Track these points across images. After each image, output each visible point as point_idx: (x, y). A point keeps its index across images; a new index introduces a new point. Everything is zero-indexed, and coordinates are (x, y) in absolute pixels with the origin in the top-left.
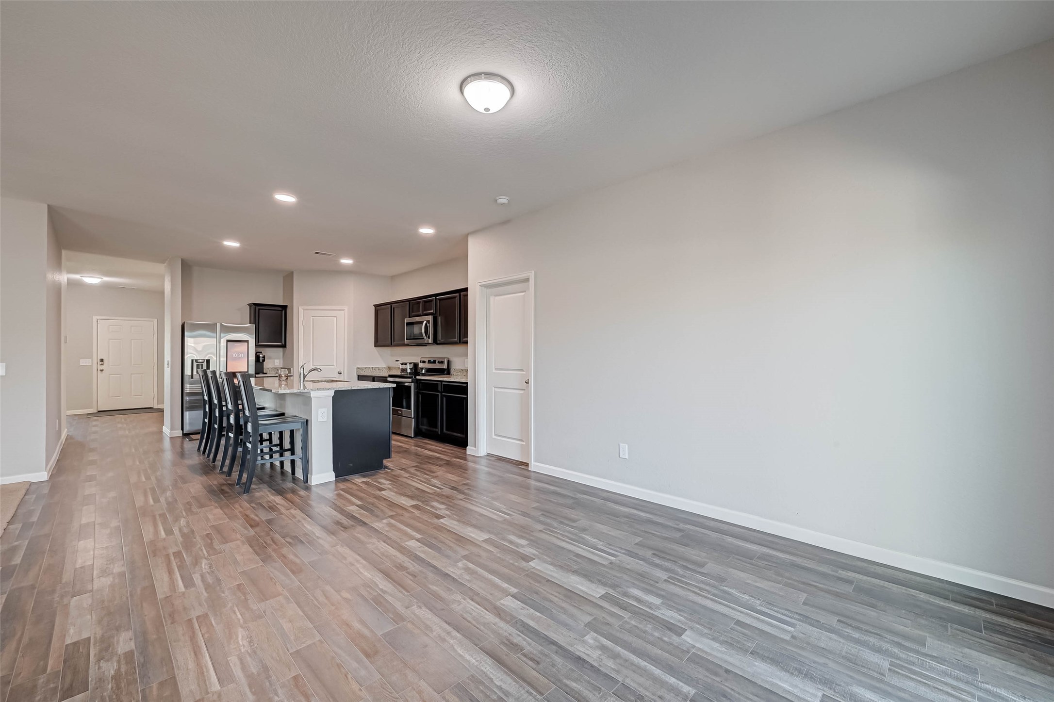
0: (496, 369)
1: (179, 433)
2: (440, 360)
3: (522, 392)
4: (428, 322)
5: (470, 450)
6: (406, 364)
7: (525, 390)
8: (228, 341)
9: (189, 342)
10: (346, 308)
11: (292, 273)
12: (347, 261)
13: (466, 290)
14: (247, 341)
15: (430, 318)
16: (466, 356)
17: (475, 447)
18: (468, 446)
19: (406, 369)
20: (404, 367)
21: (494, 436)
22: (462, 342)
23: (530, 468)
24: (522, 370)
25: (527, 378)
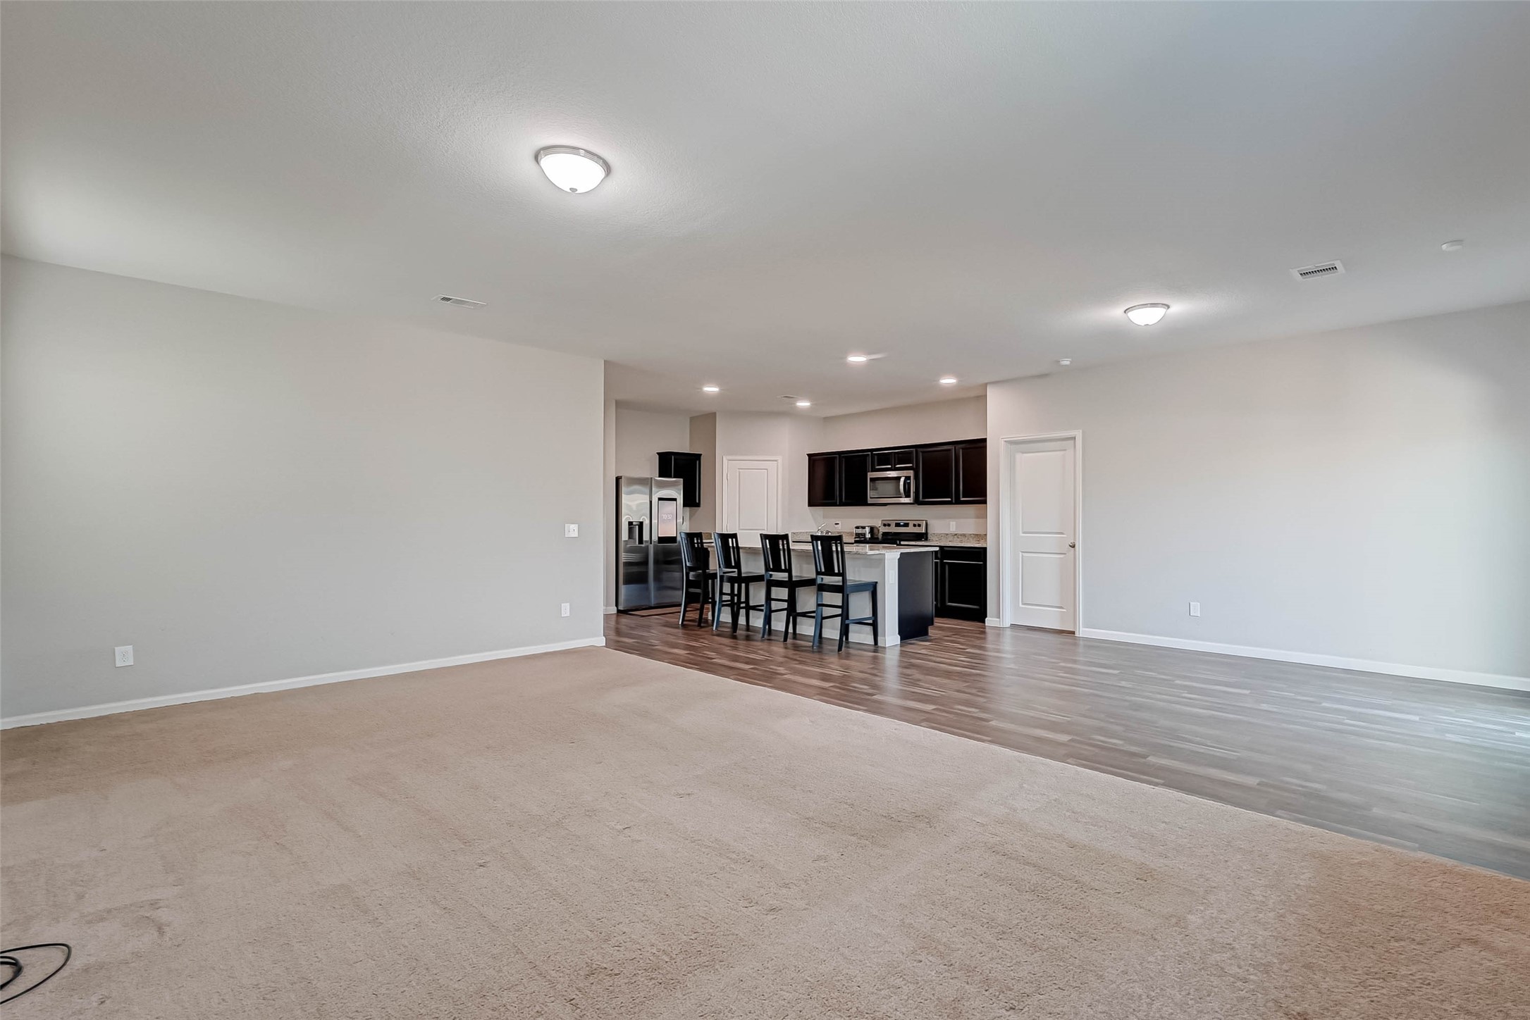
0: (1024, 533)
1: (613, 610)
2: (916, 523)
3: (1062, 556)
4: (908, 478)
5: (990, 621)
6: (864, 528)
7: (1065, 554)
8: (660, 499)
9: (625, 499)
10: (779, 458)
11: (715, 414)
12: (803, 404)
13: (985, 440)
14: (675, 500)
15: (911, 473)
16: (982, 518)
17: (999, 618)
18: (986, 617)
19: (865, 534)
20: (860, 531)
21: (1021, 605)
22: (958, 502)
23: (1077, 635)
24: (1062, 533)
25: (1071, 541)
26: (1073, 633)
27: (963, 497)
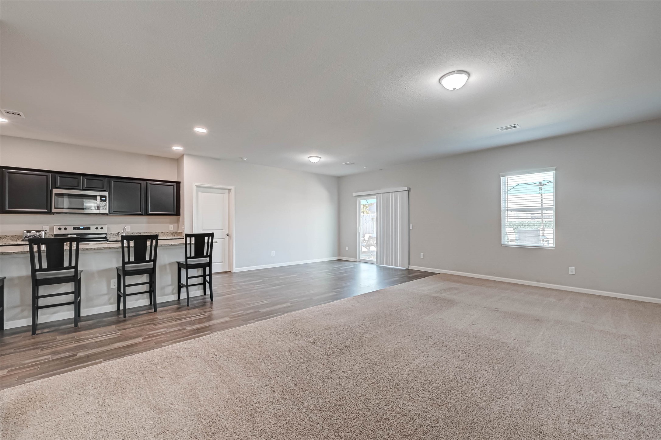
0: (203, 230)
3: (223, 239)
4: (103, 197)
15: (105, 194)
22: (147, 214)
23: (231, 272)
24: (223, 230)
25: (227, 233)
26: (230, 271)
27: (150, 212)
